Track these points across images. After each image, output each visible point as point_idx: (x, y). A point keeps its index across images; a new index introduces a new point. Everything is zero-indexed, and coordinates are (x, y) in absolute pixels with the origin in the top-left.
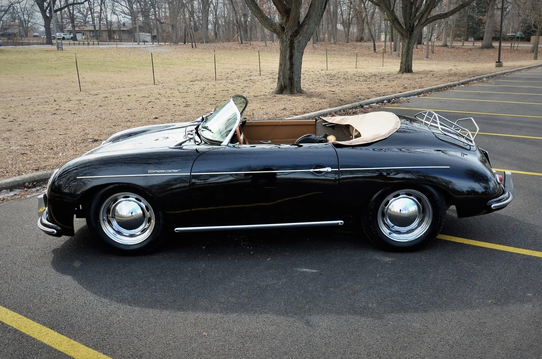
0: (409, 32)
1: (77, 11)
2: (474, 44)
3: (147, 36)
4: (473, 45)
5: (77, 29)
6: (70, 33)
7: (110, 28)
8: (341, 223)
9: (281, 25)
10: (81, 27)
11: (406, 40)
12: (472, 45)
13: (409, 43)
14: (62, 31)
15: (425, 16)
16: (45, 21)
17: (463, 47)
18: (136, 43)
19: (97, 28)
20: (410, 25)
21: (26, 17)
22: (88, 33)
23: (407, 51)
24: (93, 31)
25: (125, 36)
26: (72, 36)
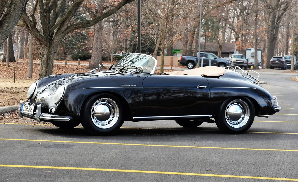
0: (49, 41)
2: (79, 63)
4: (79, 65)
11: (46, 49)
12: (77, 64)
13: (49, 52)
15: (66, 23)
17: (67, 66)
20: (50, 33)
23: (47, 61)
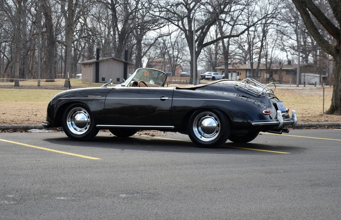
1: (236, 46)
3: (315, 78)
5: (230, 67)
6: (223, 72)
7: (270, 67)
8: (173, 127)
9: (336, 47)
10: (235, 65)
14: (215, 70)
16: (191, 57)
18: (295, 85)
19: (255, 67)
21: (176, 53)
22: (243, 74)
24: (249, 70)
25: (285, 77)
26: (224, 75)
